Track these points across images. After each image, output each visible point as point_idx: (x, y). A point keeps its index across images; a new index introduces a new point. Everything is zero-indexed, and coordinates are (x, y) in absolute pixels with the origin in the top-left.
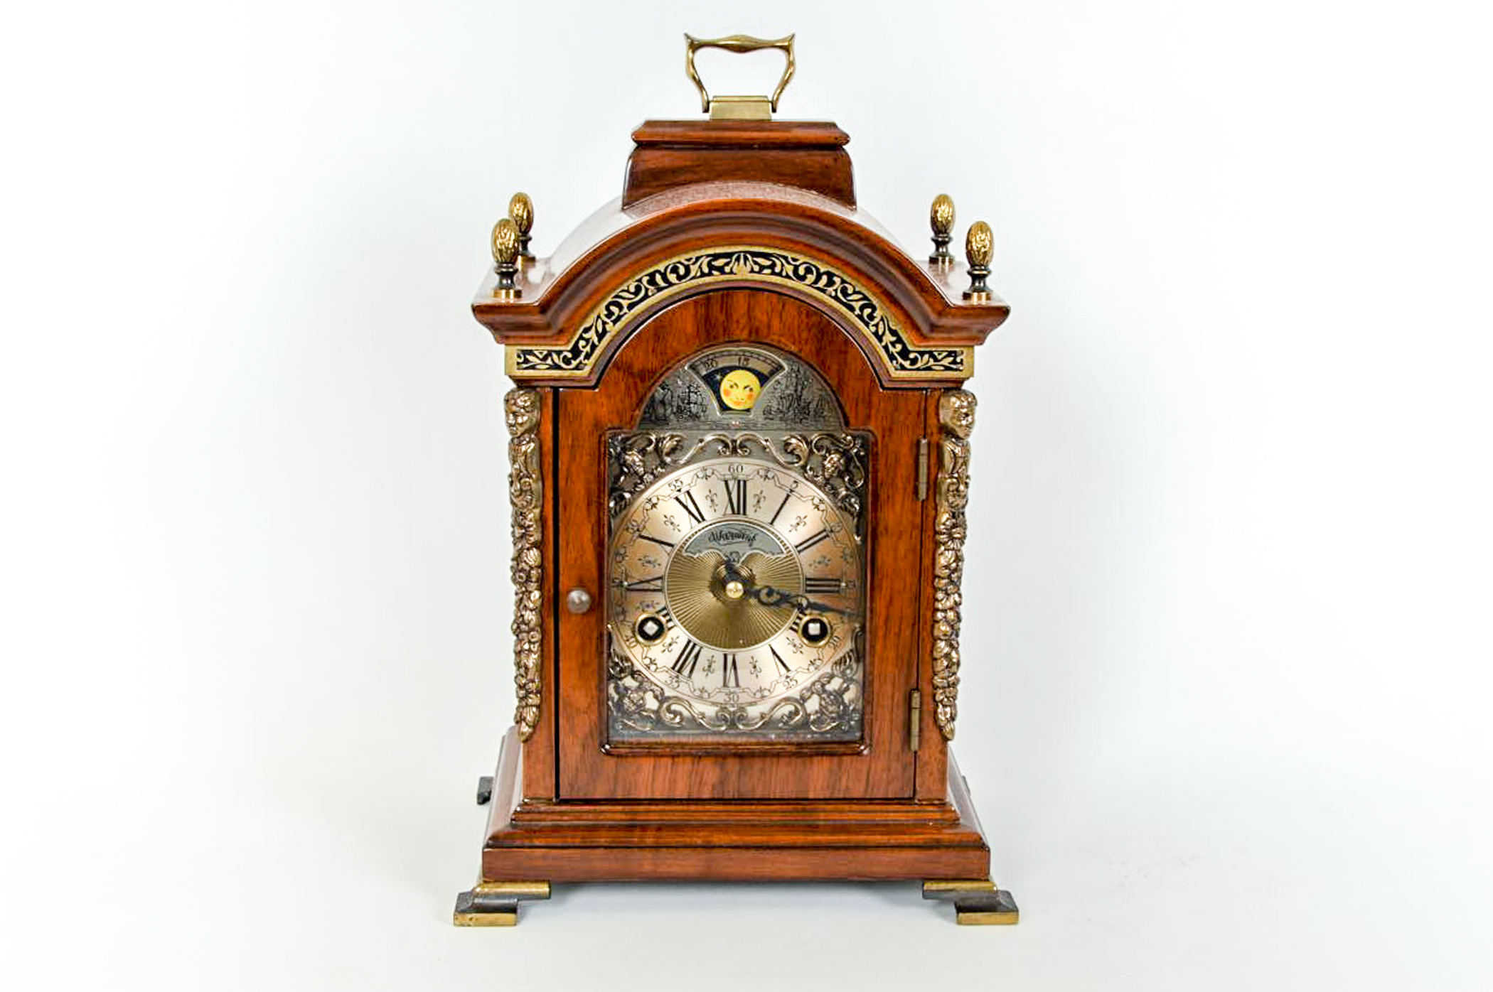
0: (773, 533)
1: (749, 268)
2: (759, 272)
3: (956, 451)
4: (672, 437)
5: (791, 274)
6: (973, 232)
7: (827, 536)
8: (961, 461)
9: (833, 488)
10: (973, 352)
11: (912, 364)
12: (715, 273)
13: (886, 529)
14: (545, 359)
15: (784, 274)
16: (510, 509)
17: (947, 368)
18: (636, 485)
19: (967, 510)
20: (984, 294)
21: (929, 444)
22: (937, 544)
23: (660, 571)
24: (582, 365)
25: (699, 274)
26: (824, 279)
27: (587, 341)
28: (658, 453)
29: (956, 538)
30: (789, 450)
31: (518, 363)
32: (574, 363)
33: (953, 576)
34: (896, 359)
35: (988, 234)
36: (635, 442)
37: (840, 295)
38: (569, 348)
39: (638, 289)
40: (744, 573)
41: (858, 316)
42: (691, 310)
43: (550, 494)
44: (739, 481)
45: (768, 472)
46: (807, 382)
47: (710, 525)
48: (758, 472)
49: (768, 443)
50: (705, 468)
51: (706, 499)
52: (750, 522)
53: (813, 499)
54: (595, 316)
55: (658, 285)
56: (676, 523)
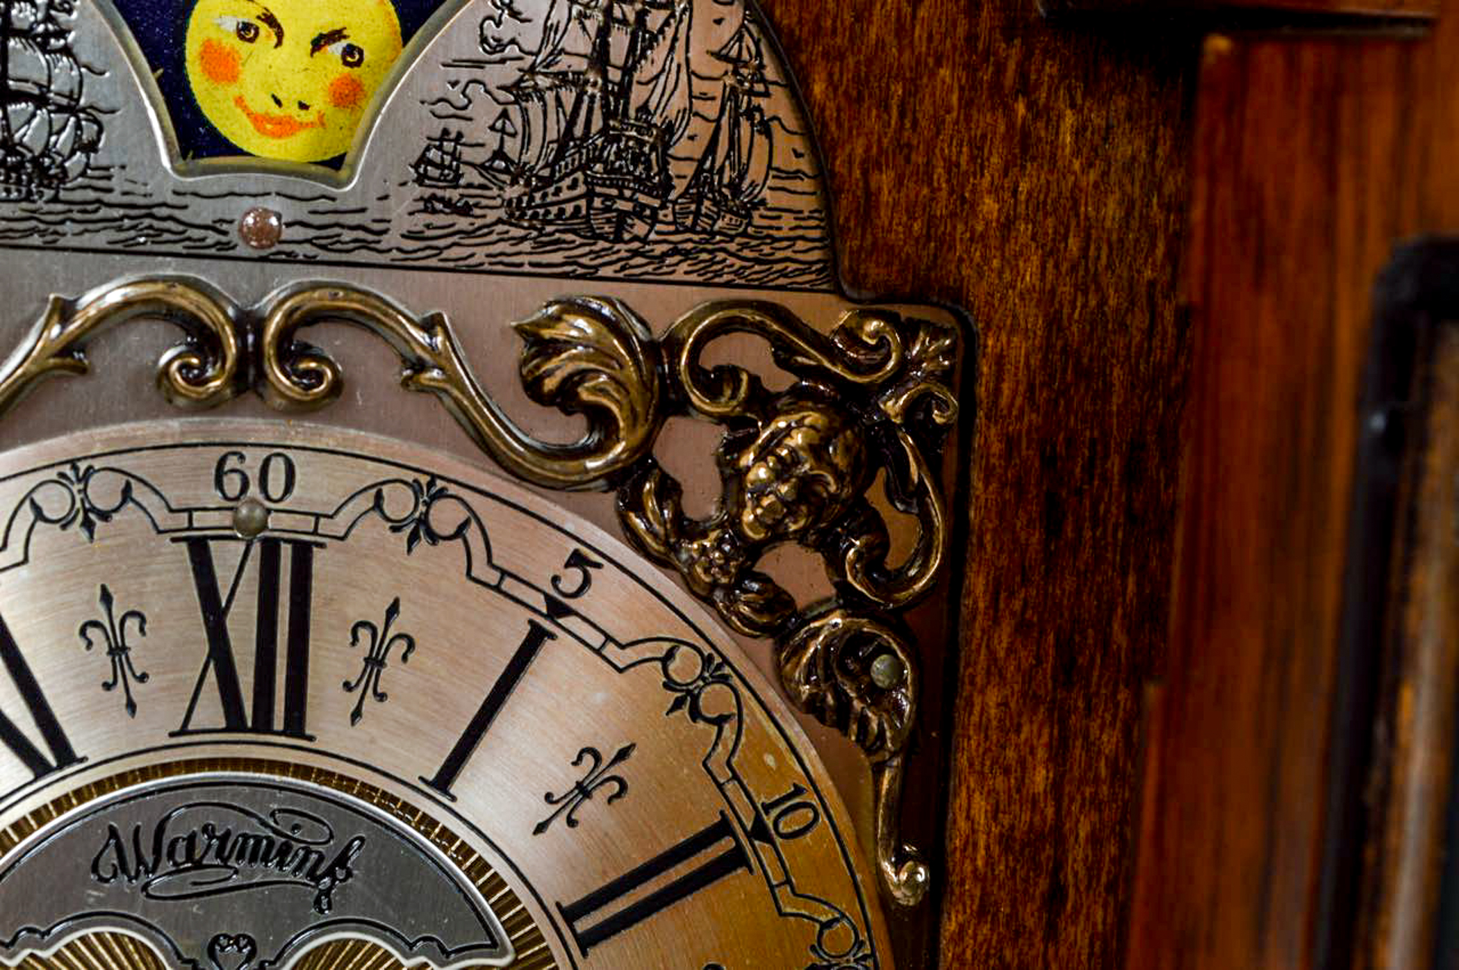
0: (447, 837)
9: (776, 595)
30: (550, 384)
44: (271, 549)
45: (434, 498)
46: (663, 15)
47: (101, 786)
48: (379, 497)
49: (439, 340)
50: (83, 466)
51: (82, 644)
52: (325, 776)
53: (670, 655)
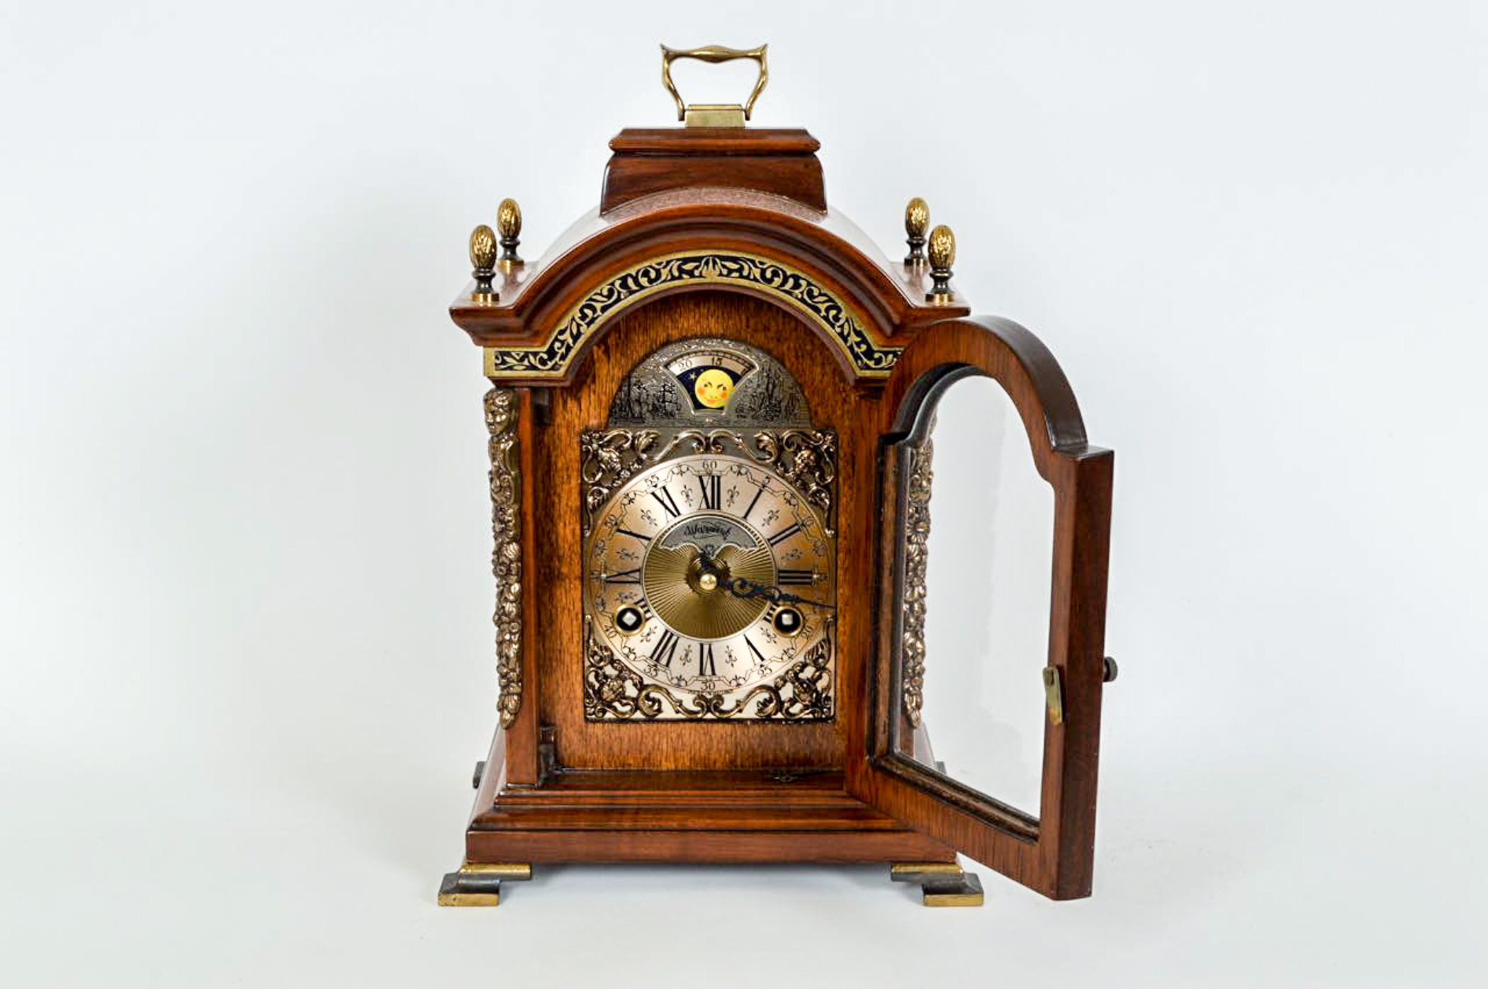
0: (746, 527)
1: (717, 272)
2: (727, 276)
4: (648, 434)
5: (758, 277)
6: (935, 235)
7: (799, 529)
8: (923, 458)
11: (876, 364)
12: (684, 276)
14: (522, 360)
15: (752, 277)
16: (491, 505)
18: (613, 481)
19: (931, 505)
20: (946, 296)
23: (638, 564)
24: (557, 366)
25: (669, 277)
26: (791, 281)
27: (563, 342)
28: (634, 450)
29: (920, 533)
30: (761, 447)
31: (496, 365)
32: (550, 364)
33: (917, 568)
34: (861, 359)
35: (950, 237)
36: (613, 439)
37: (806, 297)
38: (545, 349)
39: (611, 292)
40: (719, 565)
41: (823, 317)
43: (529, 490)
44: (713, 477)
45: (741, 468)
46: (778, 381)
47: (686, 519)
48: (732, 468)
49: (741, 440)
50: (680, 464)
51: (681, 494)
52: (725, 517)
53: (785, 494)
54: (570, 318)
55: (630, 288)
56: (653, 517)
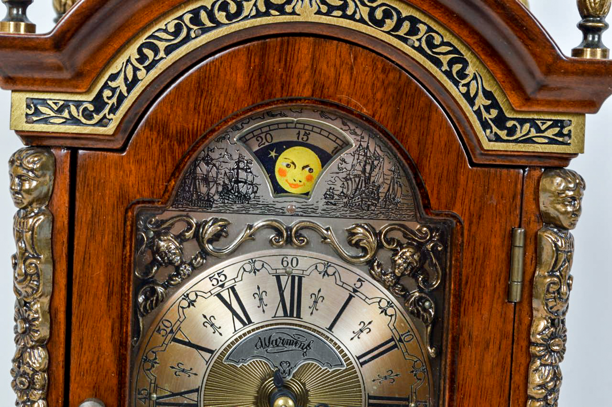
0: (331, 340)
1: (315, 8)
2: (327, 14)
3: (559, 243)
4: (216, 221)
5: (366, 18)
7: (395, 346)
8: (563, 257)
9: (404, 289)
10: (584, 121)
11: (508, 135)
12: (273, 12)
13: (470, 337)
14: (60, 110)
15: (357, 17)
16: (13, 298)
17: (552, 141)
18: (171, 278)
19: (568, 318)
20: (599, 51)
21: (525, 234)
22: (531, 357)
23: (197, 382)
24: (105, 120)
25: (254, 13)
26: (406, 26)
27: (113, 90)
28: (198, 240)
29: (554, 351)
30: (354, 242)
31: (27, 115)
32: (97, 118)
33: (549, 397)
34: (491, 128)
36: (172, 224)
37: (424, 45)
38: (91, 97)
39: (178, 28)
40: (296, 388)
41: (446, 73)
42: (244, 59)
43: (62, 281)
44: (293, 278)
45: (328, 267)
46: (378, 161)
47: (258, 328)
48: (316, 267)
49: (329, 233)
50: (254, 260)
51: (253, 298)
52: (305, 327)
53: (380, 301)
54: (125, 61)
55: (204, 25)
56: (217, 325)
